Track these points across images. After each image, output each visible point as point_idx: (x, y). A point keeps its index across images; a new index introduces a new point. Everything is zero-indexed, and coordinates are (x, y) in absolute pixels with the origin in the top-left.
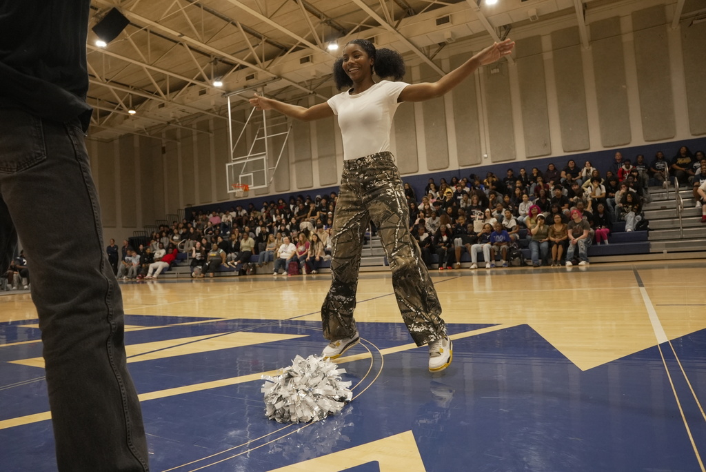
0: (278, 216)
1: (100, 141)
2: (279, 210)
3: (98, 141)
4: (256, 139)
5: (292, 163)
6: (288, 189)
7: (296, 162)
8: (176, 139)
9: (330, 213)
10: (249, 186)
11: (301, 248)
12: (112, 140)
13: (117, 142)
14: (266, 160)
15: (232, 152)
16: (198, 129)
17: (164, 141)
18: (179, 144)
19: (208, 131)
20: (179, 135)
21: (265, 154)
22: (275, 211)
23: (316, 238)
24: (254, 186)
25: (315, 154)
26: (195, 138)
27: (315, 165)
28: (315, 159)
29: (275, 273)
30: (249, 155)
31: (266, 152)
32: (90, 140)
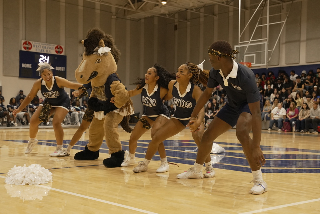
0: (269, 86)
1: (132, 20)
2: (270, 81)
3: (130, 20)
4: (257, 26)
5: (283, 44)
6: (277, 64)
7: (286, 42)
8: (186, 20)
9: (315, 86)
10: (252, 64)
11: (291, 113)
12: (140, 20)
13: (143, 21)
14: (267, 44)
15: (240, 36)
16: (204, 13)
17: (176, 20)
18: (189, 23)
19: (214, 14)
20: (189, 17)
21: (266, 40)
22: (267, 82)
23: (306, 106)
24: (256, 64)
25: (303, 37)
26: (202, 20)
27: (303, 46)
28: (303, 41)
29: (269, 129)
30: (250, 41)
31: (268, 39)
32: (126, 19)
